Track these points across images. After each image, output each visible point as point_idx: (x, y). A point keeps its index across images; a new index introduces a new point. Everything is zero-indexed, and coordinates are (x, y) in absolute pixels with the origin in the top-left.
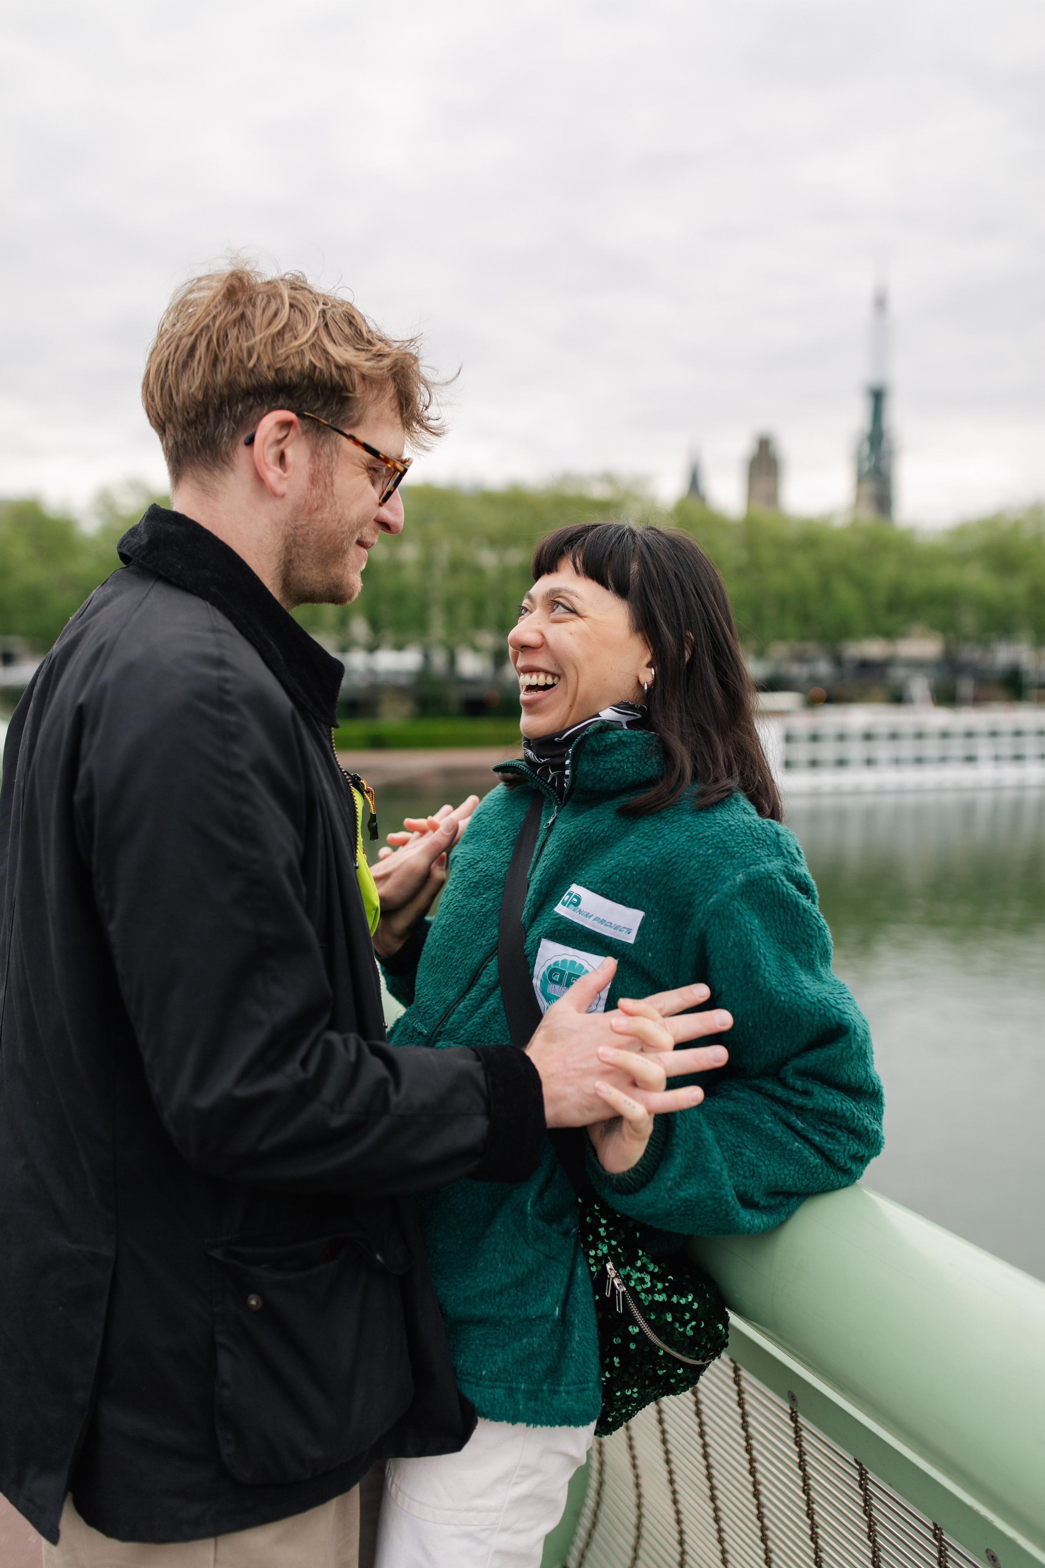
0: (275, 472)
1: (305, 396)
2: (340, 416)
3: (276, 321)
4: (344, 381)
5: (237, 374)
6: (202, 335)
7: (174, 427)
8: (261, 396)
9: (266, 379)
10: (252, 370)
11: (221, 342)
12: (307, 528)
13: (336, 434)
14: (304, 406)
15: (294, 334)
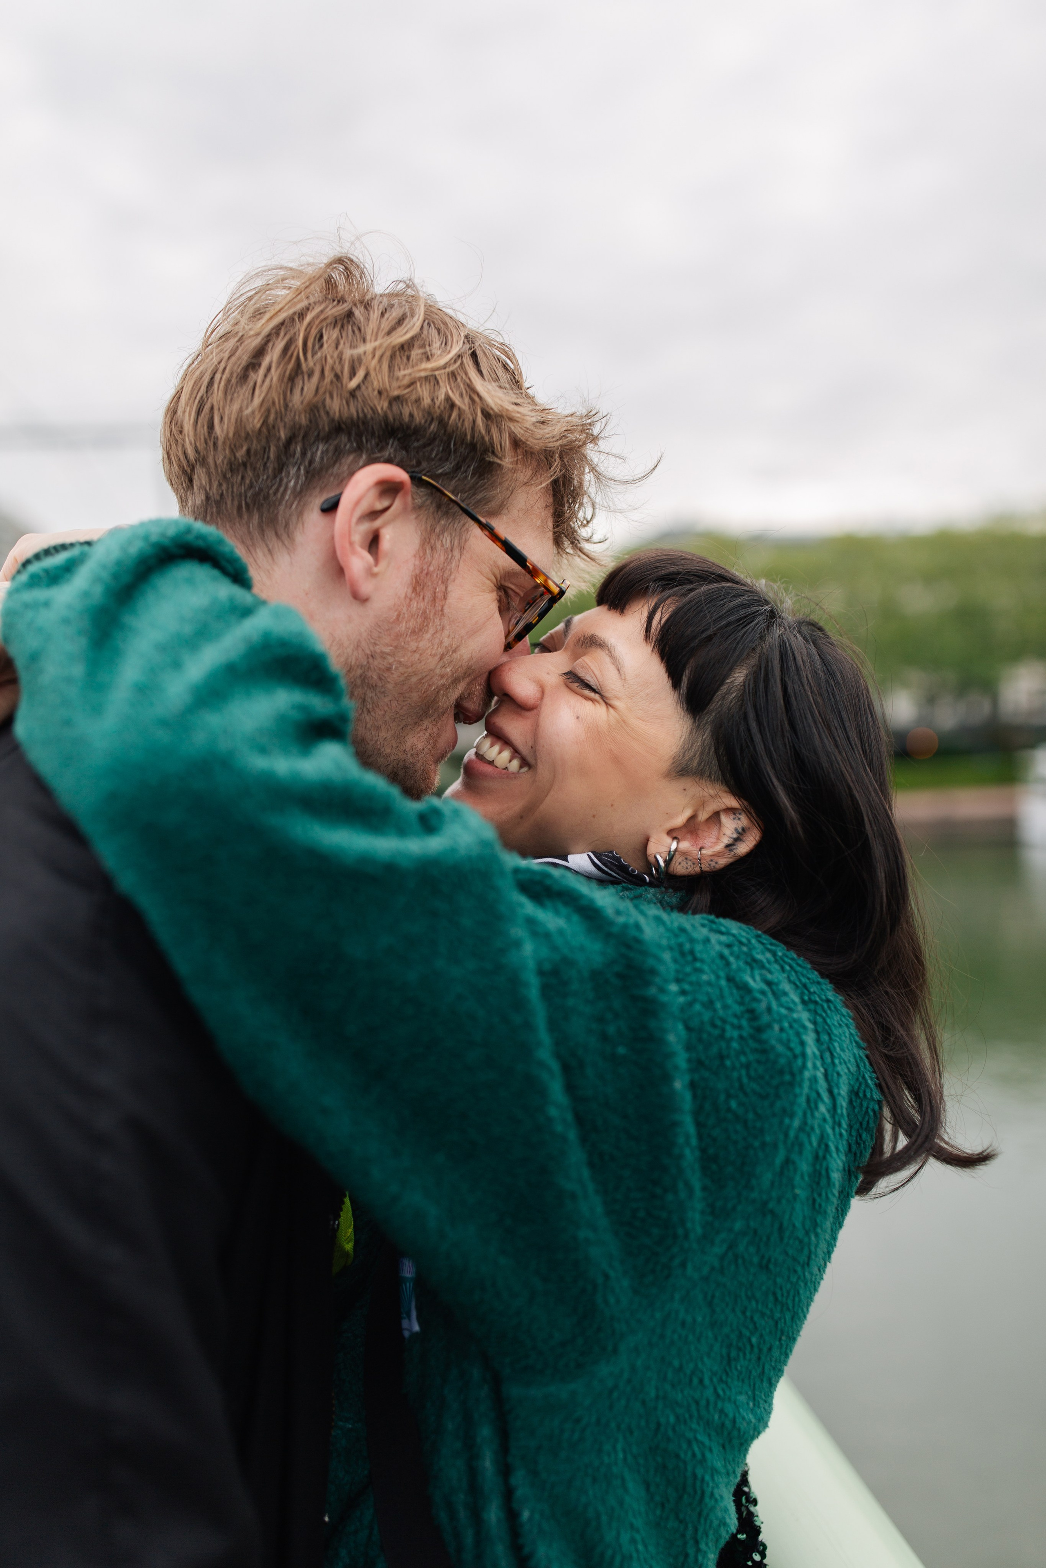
0: (362, 558)
1: (429, 449)
2: (474, 494)
3: (401, 330)
4: (491, 438)
5: (327, 395)
6: (278, 334)
7: (209, 474)
8: (359, 435)
9: (374, 410)
10: (353, 394)
11: (310, 344)
12: (391, 659)
13: (465, 517)
14: (424, 465)
15: (425, 353)
